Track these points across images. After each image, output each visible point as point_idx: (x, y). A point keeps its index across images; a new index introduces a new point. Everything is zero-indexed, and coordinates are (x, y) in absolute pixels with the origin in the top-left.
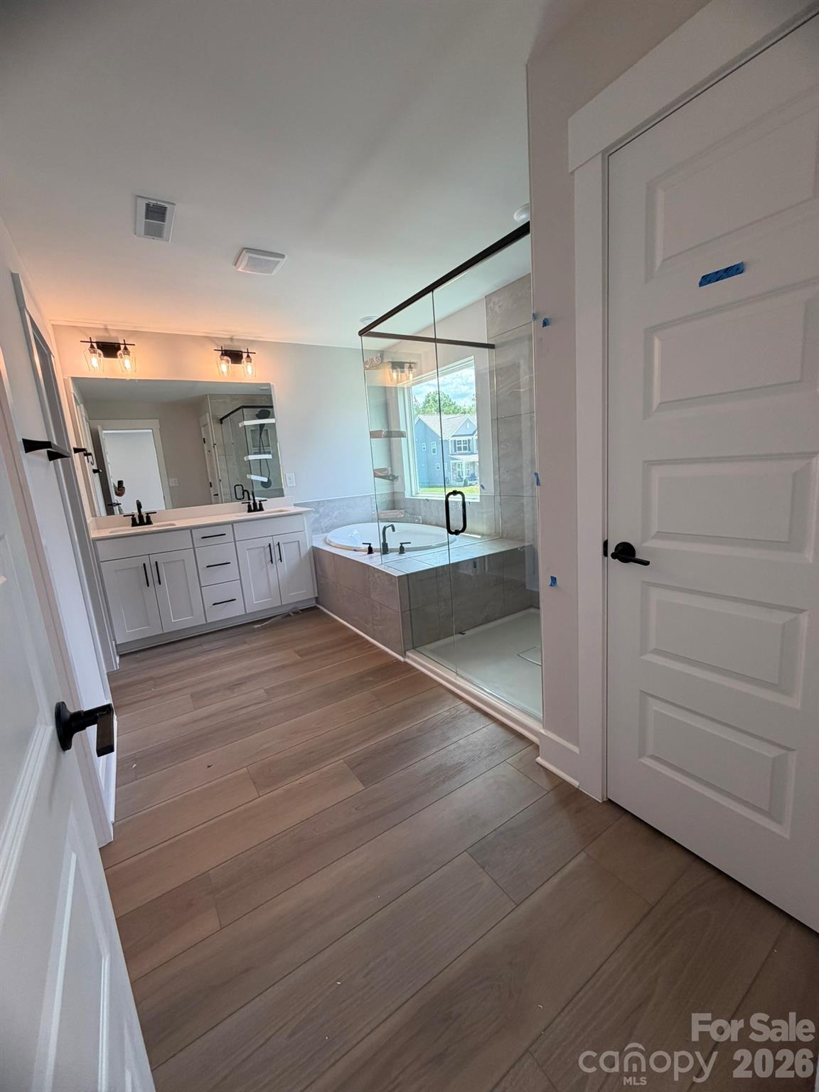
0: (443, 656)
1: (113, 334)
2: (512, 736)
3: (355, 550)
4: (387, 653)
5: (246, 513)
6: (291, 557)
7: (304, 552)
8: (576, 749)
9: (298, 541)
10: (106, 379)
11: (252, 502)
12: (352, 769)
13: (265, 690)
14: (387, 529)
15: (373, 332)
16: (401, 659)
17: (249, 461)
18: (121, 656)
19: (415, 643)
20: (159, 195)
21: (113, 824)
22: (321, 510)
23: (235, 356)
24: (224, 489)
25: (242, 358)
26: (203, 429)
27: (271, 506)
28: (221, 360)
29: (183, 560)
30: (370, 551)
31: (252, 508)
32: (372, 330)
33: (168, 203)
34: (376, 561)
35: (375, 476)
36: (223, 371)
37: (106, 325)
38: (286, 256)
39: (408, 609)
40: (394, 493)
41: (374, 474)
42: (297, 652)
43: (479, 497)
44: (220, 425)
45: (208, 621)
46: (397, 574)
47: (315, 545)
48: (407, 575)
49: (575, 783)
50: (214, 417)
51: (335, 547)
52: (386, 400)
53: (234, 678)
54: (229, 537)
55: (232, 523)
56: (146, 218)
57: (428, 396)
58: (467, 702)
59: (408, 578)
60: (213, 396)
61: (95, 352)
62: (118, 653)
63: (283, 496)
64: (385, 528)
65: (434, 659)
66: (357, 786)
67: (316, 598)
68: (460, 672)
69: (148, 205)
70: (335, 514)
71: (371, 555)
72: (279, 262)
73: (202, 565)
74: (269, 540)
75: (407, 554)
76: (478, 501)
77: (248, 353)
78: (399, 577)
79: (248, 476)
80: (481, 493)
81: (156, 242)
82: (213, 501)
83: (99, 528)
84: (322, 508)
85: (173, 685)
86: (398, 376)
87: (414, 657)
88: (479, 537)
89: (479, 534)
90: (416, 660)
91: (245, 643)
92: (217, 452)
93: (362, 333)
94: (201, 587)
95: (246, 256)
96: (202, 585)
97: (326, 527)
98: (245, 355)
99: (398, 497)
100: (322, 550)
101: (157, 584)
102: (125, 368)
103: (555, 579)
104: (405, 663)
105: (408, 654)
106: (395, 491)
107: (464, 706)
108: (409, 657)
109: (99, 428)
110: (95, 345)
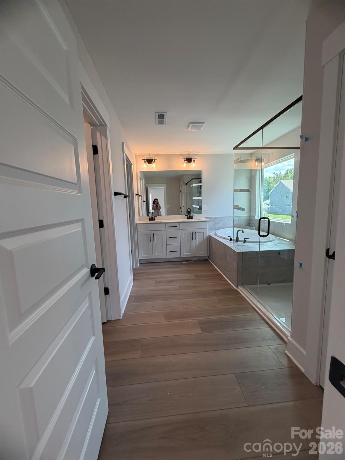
0: (255, 291)
1: (151, 156)
2: (277, 337)
3: (225, 239)
4: (230, 284)
5: (186, 219)
6: (200, 238)
7: (205, 237)
8: (305, 353)
9: (204, 232)
10: (148, 171)
11: (189, 215)
12: (199, 324)
13: (179, 286)
14: (239, 232)
15: (239, 148)
16: (236, 288)
17: (193, 199)
18: (140, 263)
19: (243, 283)
20: (161, 111)
21: (123, 314)
22: (216, 221)
23: (189, 160)
24: (185, 210)
25: (192, 161)
26: (180, 187)
27: (196, 217)
28: (184, 162)
29: (162, 234)
30: (231, 240)
31: (189, 218)
32: (239, 147)
33: (165, 113)
34: (231, 245)
35: (234, 208)
36: (184, 166)
37: (149, 154)
38: (206, 123)
39: (241, 267)
40: (250, 216)
41: (234, 207)
42: (195, 275)
43: (290, 221)
44: (185, 186)
45: (168, 257)
46: (237, 251)
47: (210, 235)
48: (242, 252)
49: (303, 370)
50: (184, 183)
51: (218, 236)
52: (251, 175)
53: (171, 279)
54: (178, 228)
55: (180, 223)
56: (159, 118)
57: (288, 171)
58: (260, 315)
59: (242, 254)
60: (185, 175)
61: (145, 163)
62: (139, 262)
63: (201, 214)
64: (238, 231)
65: (250, 292)
66: (199, 331)
67: (209, 256)
68: (260, 301)
69: (159, 115)
70: (222, 223)
71: (231, 242)
72: (203, 125)
73: (168, 237)
74: (192, 231)
75: (247, 244)
76: (290, 223)
77: (194, 159)
78: (238, 252)
79: (192, 205)
80: (292, 219)
81: (162, 126)
82: (181, 214)
83: (140, 220)
84: (217, 220)
85: (153, 277)
86: (258, 164)
87: (241, 288)
88: (288, 240)
89: (288, 239)
90: (241, 290)
91: (178, 268)
92: (183, 195)
93: (234, 149)
94: (166, 244)
95: (191, 125)
96: (167, 244)
97: (217, 228)
98: (193, 160)
99: (252, 218)
100: (212, 237)
101: (153, 241)
102: (154, 167)
103: (302, 264)
104: (237, 290)
105: (239, 287)
106: (251, 215)
107: (258, 316)
108: (239, 288)
109: (148, 187)
110: (146, 160)
